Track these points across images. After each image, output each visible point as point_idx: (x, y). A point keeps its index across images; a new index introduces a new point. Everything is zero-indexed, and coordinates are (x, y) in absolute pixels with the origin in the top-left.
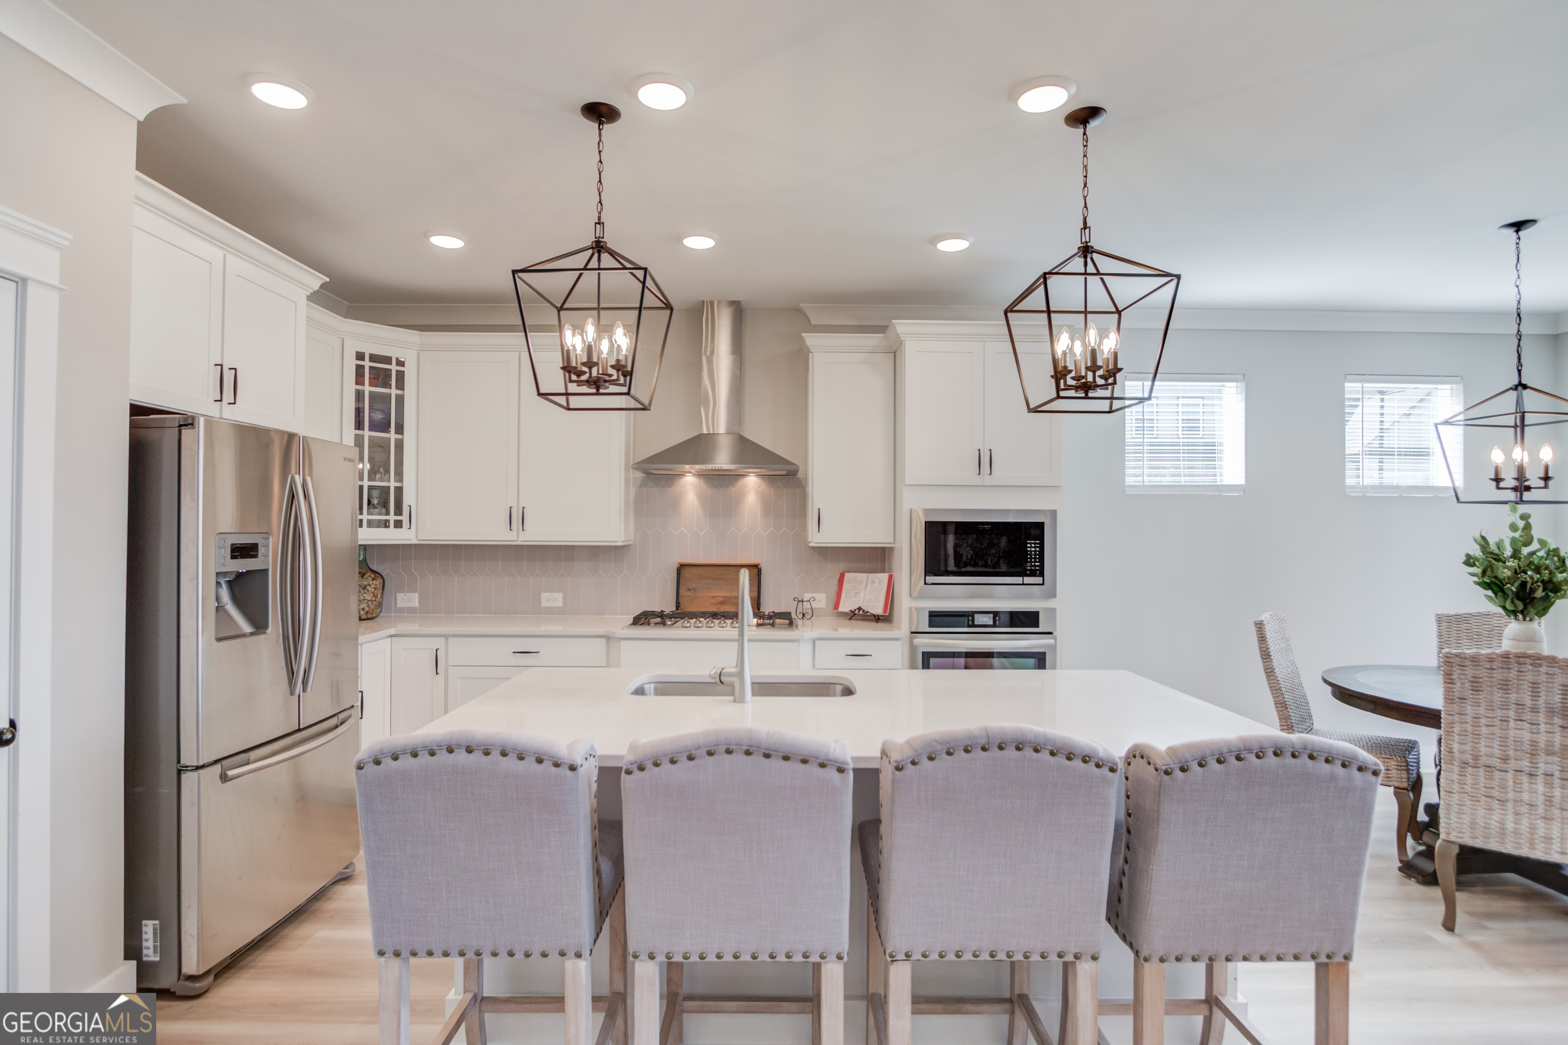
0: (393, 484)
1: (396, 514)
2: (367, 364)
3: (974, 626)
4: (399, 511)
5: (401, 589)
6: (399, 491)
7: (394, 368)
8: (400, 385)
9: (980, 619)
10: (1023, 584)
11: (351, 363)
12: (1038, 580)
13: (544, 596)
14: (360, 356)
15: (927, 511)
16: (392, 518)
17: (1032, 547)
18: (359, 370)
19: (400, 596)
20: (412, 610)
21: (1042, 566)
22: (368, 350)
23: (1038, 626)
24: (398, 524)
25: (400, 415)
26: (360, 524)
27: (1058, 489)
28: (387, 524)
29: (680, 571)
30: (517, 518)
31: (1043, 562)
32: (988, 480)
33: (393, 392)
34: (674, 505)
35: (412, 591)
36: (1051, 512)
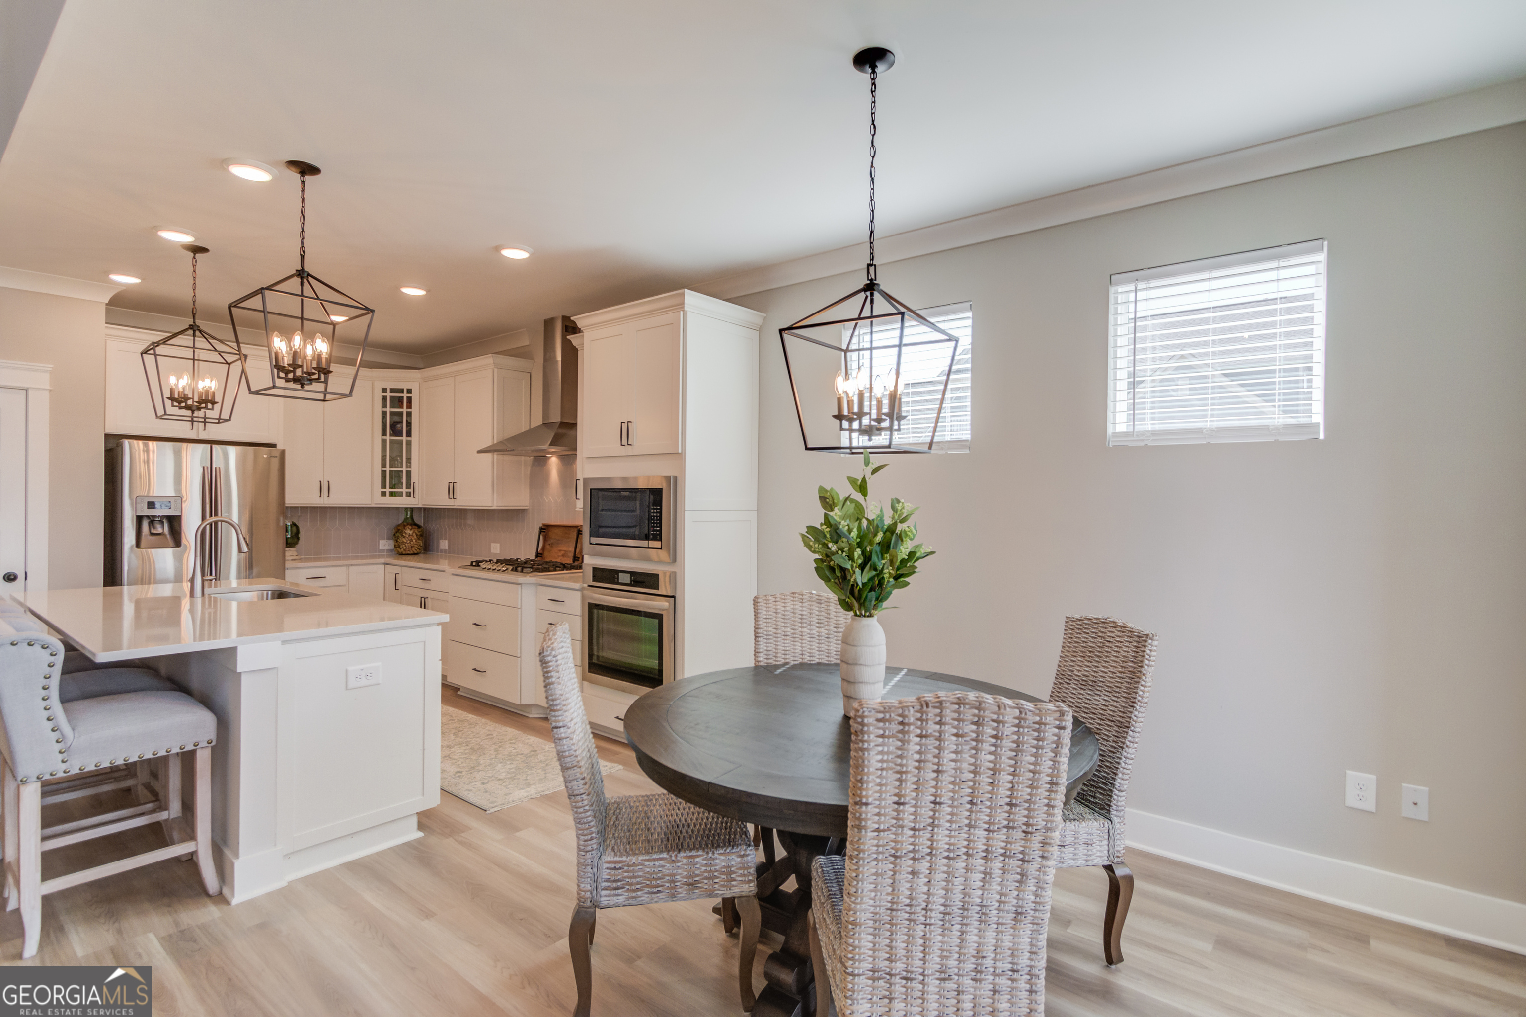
0: (404, 469)
1: (407, 488)
2: (389, 395)
3: (618, 583)
5: (440, 537)
6: (409, 474)
7: (405, 395)
8: (409, 405)
9: (623, 578)
10: (649, 548)
11: (379, 395)
12: (657, 544)
13: (493, 545)
14: (384, 390)
16: (404, 490)
17: (654, 513)
18: (384, 399)
19: (441, 542)
21: (660, 531)
22: (389, 386)
23: (657, 588)
24: (408, 495)
25: (409, 424)
26: (384, 494)
27: (678, 456)
28: (401, 494)
29: (545, 530)
30: (452, 491)
31: (661, 526)
32: (628, 450)
33: (405, 410)
34: (546, 478)
35: (445, 539)
36: (668, 479)
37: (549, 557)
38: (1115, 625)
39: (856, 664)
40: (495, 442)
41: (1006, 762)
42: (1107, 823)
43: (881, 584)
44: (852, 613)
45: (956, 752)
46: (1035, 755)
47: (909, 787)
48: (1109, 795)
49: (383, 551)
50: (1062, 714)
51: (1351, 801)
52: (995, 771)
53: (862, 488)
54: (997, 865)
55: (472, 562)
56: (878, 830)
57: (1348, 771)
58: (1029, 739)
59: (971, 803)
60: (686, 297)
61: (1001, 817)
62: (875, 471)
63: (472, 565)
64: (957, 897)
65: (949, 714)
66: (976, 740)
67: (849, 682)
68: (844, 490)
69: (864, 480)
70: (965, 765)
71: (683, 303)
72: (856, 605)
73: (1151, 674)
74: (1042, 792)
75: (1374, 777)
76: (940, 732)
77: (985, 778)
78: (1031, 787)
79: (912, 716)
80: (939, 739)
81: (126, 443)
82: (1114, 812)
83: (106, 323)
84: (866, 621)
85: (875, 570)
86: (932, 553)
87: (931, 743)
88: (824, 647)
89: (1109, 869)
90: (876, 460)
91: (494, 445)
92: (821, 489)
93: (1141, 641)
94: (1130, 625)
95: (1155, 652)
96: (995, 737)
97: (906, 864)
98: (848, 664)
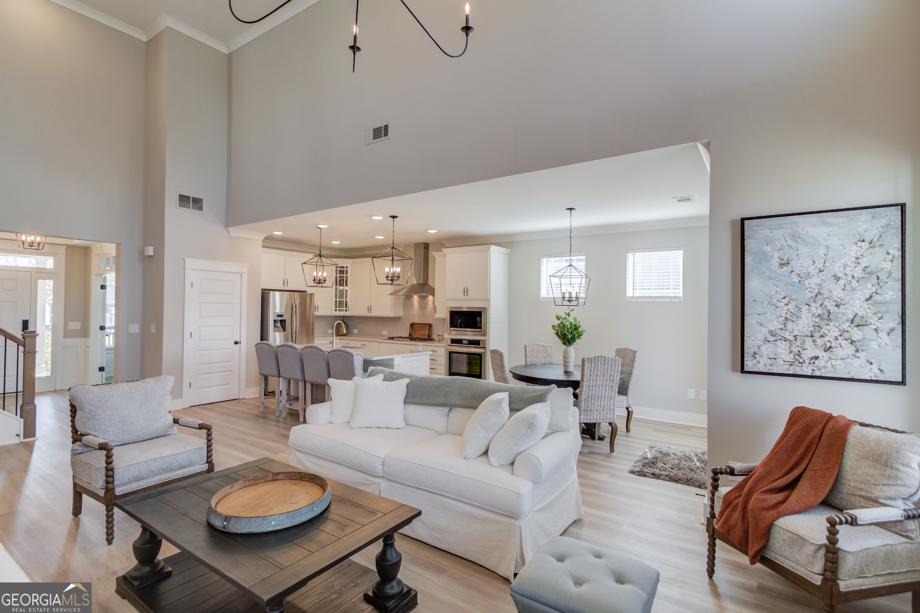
0: (344, 300)
1: (345, 308)
3: (462, 344)
4: (346, 307)
5: (354, 329)
6: (346, 301)
7: (345, 269)
8: (347, 273)
9: (464, 342)
10: (475, 331)
12: (480, 330)
13: (383, 331)
15: (451, 308)
16: (344, 309)
17: (478, 319)
18: (336, 271)
19: (354, 330)
20: (356, 334)
21: (481, 326)
23: (480, 345)
24: (346, 310)
25: (347, 282)
26: (336, 310)
27: (488, 300)
28: (343, 310)
29: (412, 325)
30: (370, 309)
31: (481, 324)
32: (467, 297)
33: (345, 275)
34: (412, 305)
35: (356, 329)
36: (484, 308)
37: (414, 336)
38: (629, 350)
39: (568, 358)
40: (392, 292)
41: (609, 368)
42: (627, 397)
43: (574, 338)
44: (566, 346)
45: (601, 366)
46: (615, 366)
47: (592, 373)
48: (627, 390)
49: (329, 334)
50: (619, 359)
51: (689, 397)
52: (608, 369)
53: (569, 315)
54: (607, 388)
55: (389, 338)
56: (586, 381)
57: (688, 389)
58: (614, 363)
59: (603, 376)
60: (491, 247)
61: (608, 378)
62: (571, 311)
63: (389, 339)
64: (600, 394)
65: (600, 359)
66: (604, 364)
67: (566, 362)
68: (564, 316)
69: (569, 313)
70: (602, 369)
71: (490, 249)
72: (567, 343)
73: (637, 360)
74: (616, 373)
75: (694, 390)
76: (598, 362)
77: (606, 371)
78: (614, 372)
79: (593, 359)
80: (598, 364)
81: (271, 292)
82: (628, 394)
83: (263, 247)
84: (570, 347)
85: (573, 335)
86: (585, 331)
87: (596, 364)
88: (546, 360)
89: (627, 408)
90: (572, 308)
91: (392, 293)
92: (557, 315)
93: (635, 353)
94: (632, 349)
95: (638, 355)
96: (608, 363)
97: (591, 388)
98: (566, 358)
